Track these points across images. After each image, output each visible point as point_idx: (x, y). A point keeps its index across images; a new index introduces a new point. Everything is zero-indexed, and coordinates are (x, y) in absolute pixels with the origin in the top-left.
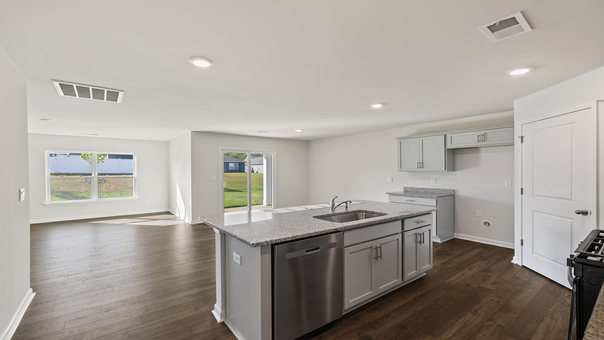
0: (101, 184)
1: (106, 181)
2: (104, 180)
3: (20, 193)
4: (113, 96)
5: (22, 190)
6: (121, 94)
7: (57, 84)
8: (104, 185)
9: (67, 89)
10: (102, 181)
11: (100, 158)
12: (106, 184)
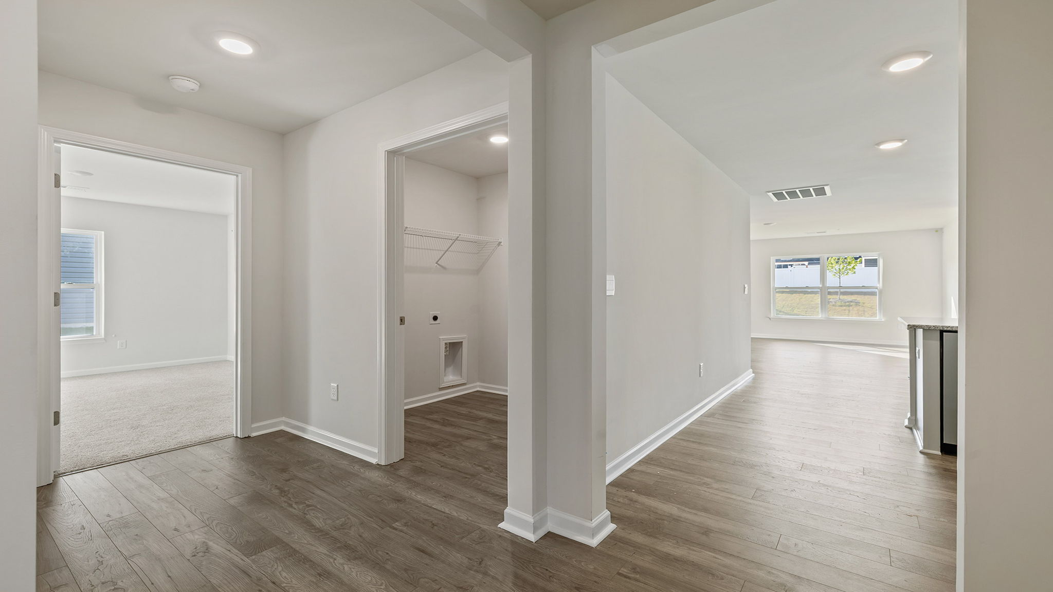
0: (851, 308)
1: (859, 303)
2: (856, 302)
3: (745, 288)
4: (820, 191)
5: (746, 286)
6: (827, 189)
7: (770, 194)
8: (855, 309)
9: (779, 196)
10: (852, 303)
11: (849, 267)
12: (858, 308)
